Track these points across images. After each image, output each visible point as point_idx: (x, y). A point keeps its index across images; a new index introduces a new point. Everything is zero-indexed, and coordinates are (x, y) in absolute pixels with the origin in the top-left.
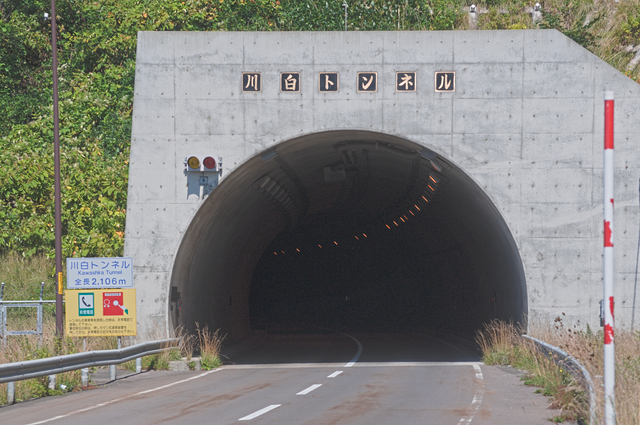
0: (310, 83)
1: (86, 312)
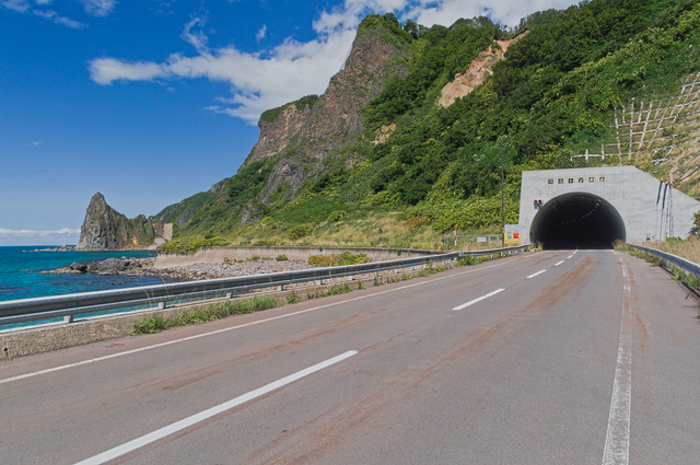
0: (566, 181)
1: (509, 237)
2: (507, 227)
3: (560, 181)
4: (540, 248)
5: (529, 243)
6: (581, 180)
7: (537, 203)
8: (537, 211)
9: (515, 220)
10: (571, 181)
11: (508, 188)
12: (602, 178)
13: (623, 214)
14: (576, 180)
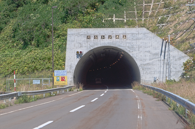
0: (99, 37)
1: (58, 80)
2: (56, 72)
3: (96, 37)
4: (81, 88)
5: (73, 85)
6: (110, 37)
7: (79, 54)
8: (78, 60)
9: (62, 67)
10: (103, 37)
11: (57, 41)
12: (125, 36)
13: (138, 63)
14: (107, 37)
